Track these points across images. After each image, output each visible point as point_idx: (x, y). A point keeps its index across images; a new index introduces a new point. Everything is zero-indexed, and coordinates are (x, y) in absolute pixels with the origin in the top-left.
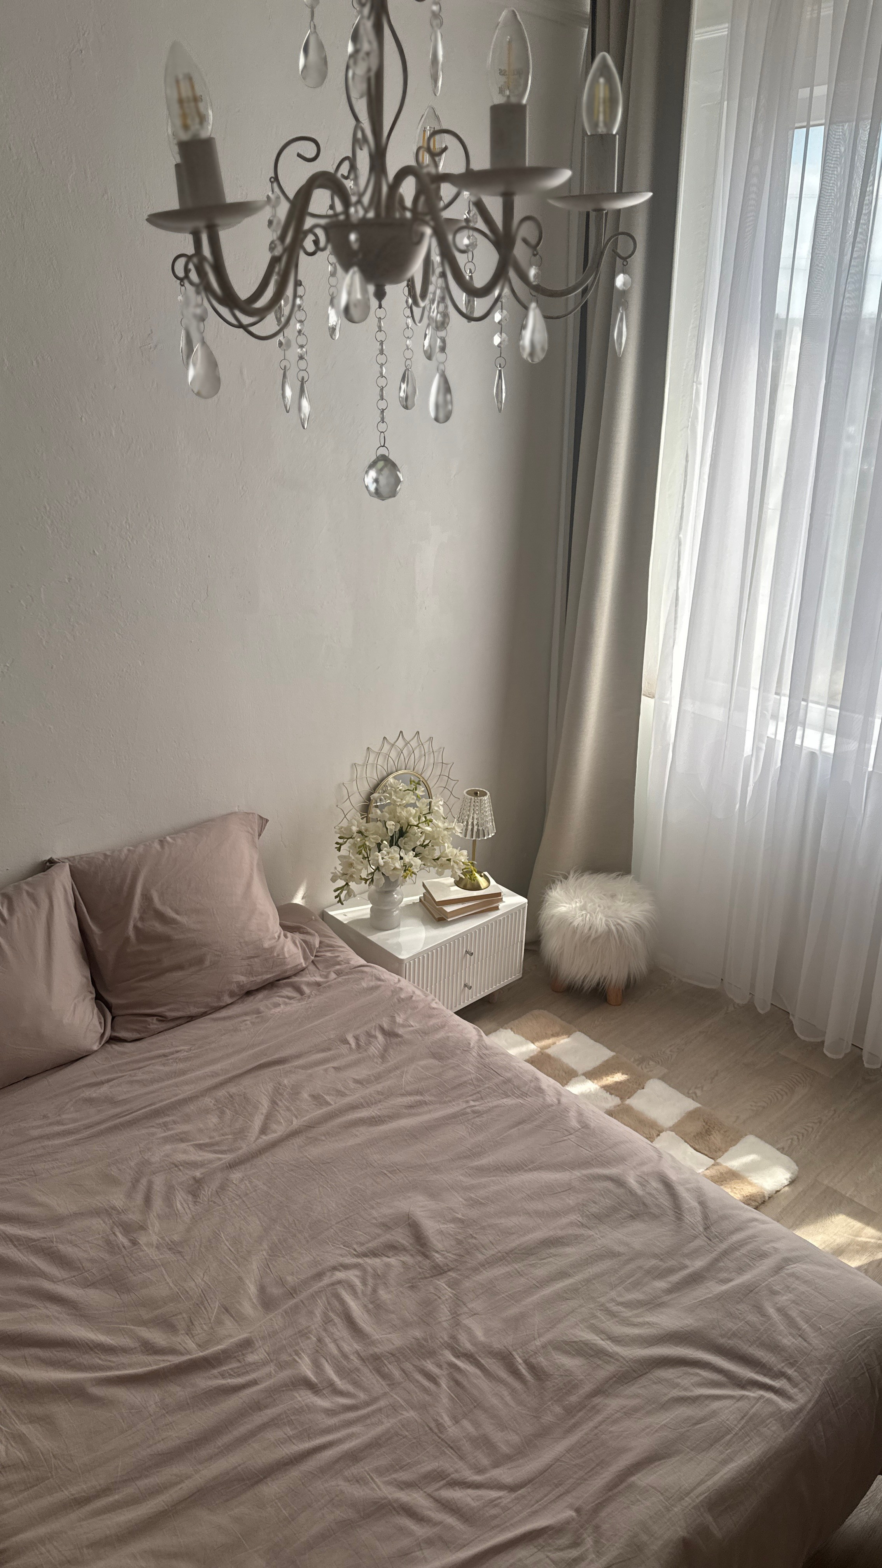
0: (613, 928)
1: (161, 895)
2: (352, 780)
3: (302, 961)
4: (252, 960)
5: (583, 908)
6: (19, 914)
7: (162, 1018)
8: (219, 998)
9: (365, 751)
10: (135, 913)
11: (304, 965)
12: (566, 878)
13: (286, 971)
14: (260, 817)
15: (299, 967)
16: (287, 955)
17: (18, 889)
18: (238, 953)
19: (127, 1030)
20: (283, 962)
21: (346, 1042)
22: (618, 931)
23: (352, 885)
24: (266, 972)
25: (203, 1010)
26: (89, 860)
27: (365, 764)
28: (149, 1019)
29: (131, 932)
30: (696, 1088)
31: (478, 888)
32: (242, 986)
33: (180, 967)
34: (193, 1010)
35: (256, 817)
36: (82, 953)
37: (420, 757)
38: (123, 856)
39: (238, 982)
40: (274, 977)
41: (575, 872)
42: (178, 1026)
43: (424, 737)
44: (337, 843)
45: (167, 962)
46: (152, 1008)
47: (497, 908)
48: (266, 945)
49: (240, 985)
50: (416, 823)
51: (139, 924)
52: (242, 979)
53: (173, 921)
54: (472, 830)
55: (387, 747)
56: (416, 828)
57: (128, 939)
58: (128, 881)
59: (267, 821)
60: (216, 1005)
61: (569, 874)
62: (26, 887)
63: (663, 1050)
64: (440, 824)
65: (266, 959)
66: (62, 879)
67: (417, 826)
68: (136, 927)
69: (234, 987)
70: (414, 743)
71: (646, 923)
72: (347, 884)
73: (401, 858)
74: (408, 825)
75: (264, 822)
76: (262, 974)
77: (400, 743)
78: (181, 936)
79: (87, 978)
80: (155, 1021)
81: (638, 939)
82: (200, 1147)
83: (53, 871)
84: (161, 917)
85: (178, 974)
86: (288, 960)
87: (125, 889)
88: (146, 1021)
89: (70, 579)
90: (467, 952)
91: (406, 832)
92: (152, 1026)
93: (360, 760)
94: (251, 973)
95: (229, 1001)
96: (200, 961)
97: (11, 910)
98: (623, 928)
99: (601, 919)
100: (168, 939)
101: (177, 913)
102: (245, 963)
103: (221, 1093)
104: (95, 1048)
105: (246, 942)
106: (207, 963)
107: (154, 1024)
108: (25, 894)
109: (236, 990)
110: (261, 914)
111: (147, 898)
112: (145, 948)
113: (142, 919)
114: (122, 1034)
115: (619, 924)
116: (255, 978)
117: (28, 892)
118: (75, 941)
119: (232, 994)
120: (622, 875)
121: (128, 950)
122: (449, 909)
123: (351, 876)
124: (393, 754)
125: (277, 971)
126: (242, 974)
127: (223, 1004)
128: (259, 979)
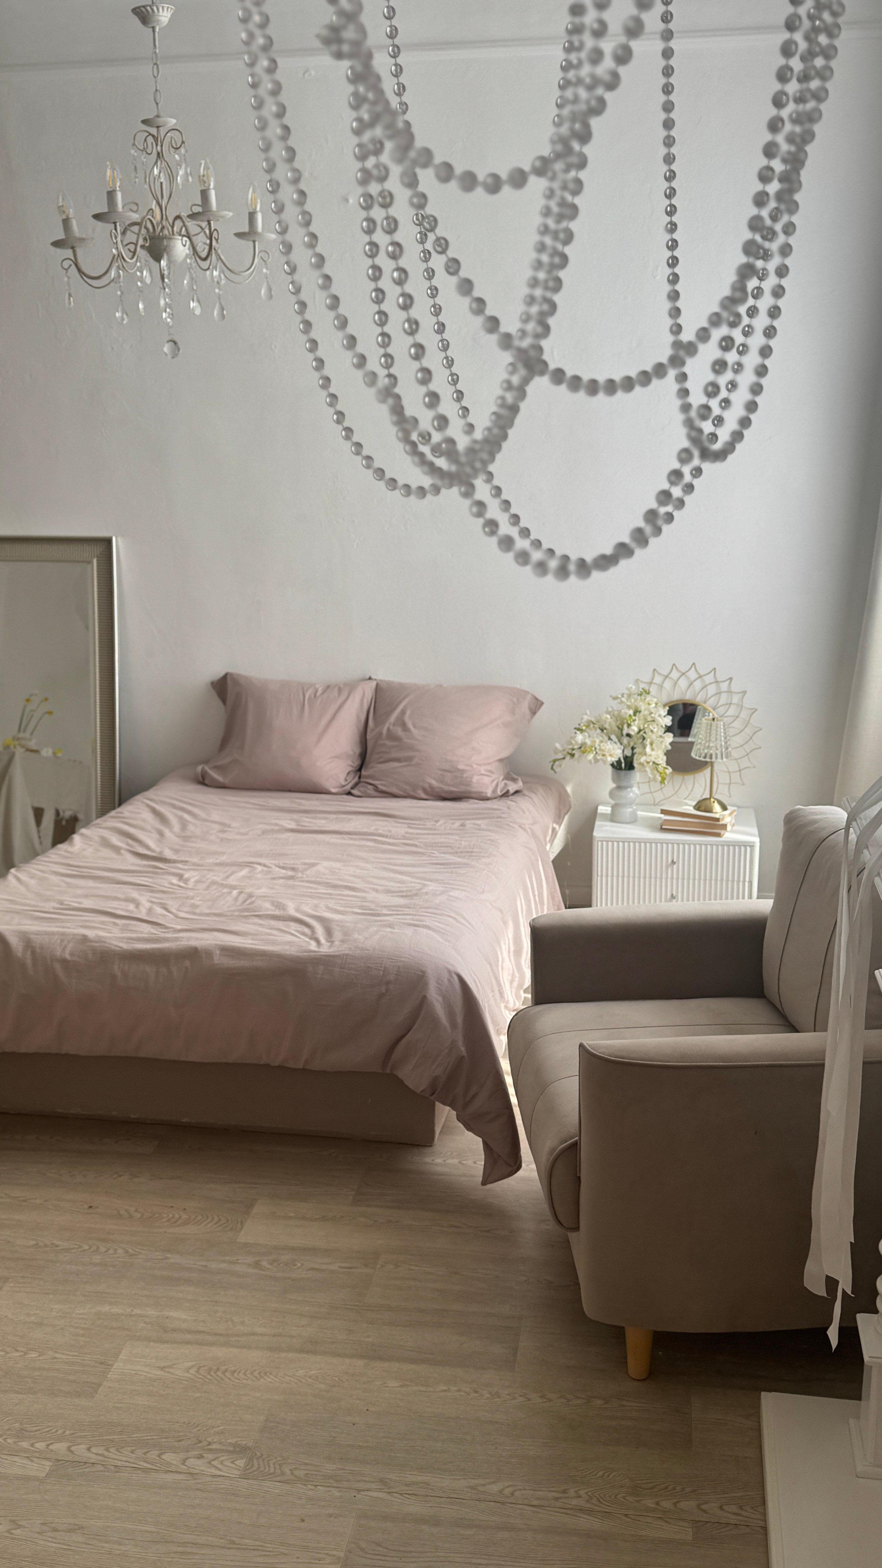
1: (411, 713)
4: (446, 773)
8: (414, 790)
10: (392, 718)
13: (470, 792)
14: (541, 702)
15: (484, 795)
16: (478, 782)
19: (360, 790)
20: (469, 784)
25: (401, 793)
26: (389, 683)
29: (385, 731)
31: (711, 811)
33: (397, 760)
34: (394, 790)
39: (430, 784)
40: (459, 792)
42: (383, 798)
45: (394, 755)
46: (374, 781)
47: (719, 835)
48: (461, 767)
49: (435, 789)
51: (391, 727)
52: (434, 783)
53: (409, 731)
57: (383, 734)
58: (399, 699)
60: (412, 793)
65: (456, 776)
66: (368, 690)
68: (389, 729)
69: (426, 786)
70: (709, 678)
76: (449, 785)
77: (692, 674)
78: (408, 741)
80: (372, 789)
84: (404, 726)
85: (396, 764)
86: (478, 786)
87: (395, 704)
90: (674, 862)
92: (368, 792)
94: (445, 783)
95: (423, 796)
100: (400, 740)
101: (415, 727)
102: (440, 772)
105: (446, 759)
106: (414, 763)
107: (370, 790)
109: (429, 789)
111: (403, 712)
112: (388, 743)
113: (394, 725)
114: (354, 791)
116: (444, 786)
119: (426, 792)
121: (380, 742)
124: (698, 685)
125: (462, 789)
126: (434, 779)
127: (418, 796)
128: (446, 788)
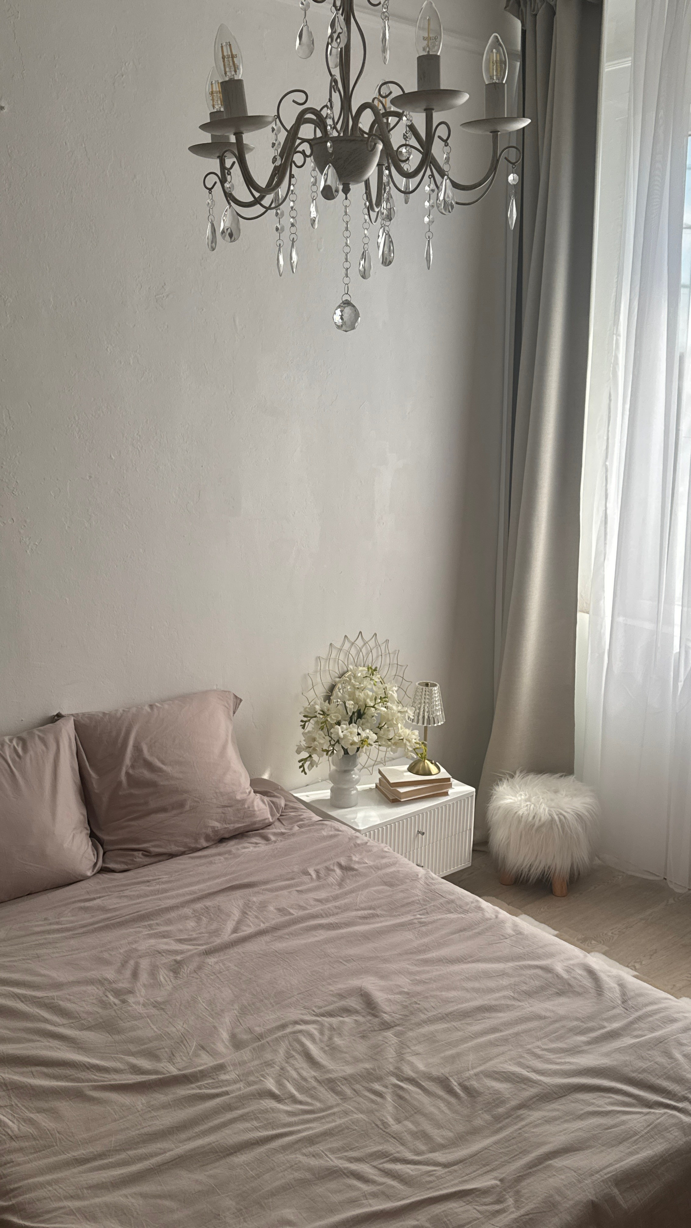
0: (556, 818)
1: (150, 747)
2: (316, 672)
3: (269, 816)
4: (226, 808)
5: (528, 800)
6: (31, 753)
7: (147, 853)
8: (196, 841)
9: (328, 647)
10: (128, 761)
11: (271, 820)
12: (512, 777)
13: (255, 823)
14: (236, 697)
15: (267, 821)
16: (256, 809)
17: (31, 734)
18: (215, 801)
19: (116, 862)
20: (253, 814)
21: (307, 873)
22: (560, 820)
23: (315, 757)
24: (238, 822)
25: (182, 849)
26: (91, 717)
27: (328, 659)
28: (136, 853)
29: (123, 777)
30: (635, 962)
31: (430, 774)
32: (217, 831)
33: (164, 810)
34: (174, 848)
35: (232, 696)
36: (81, 794)
37: (377, 657)
38: (119, 715)
39: (213, 827)
41: (521, 772)
42: (160, 861)
43: (381, 640)
44: (302, 721)
45: (153, 805)
46: (139, 844)
47: (446, 794)
48: (239, 797)
49: (215, 831)
50: (372, 704)
51: (131, 771)
52: (217, 824)
53: (160, 770)
54: (424, 717)
55: (347, 645)
56: (373, 709)
57: (120, 783)
58: (123, 734)
59: (241, 700)
60: (193, 846)
61: (515, 773)
62: (37, 732)
63: (605, 932)
64: (394, 708)
65: (238, 810)
66: (67, 730)
67: (373, 707)
68: (127, 773)
69: (209, 831)
70: (372, 644)
71: (586, 814)
72: (310, 756)
73: (359, 734)
74: (366, 706)
75: (238, 701)
76: (234, 822)
77: (360, 642)
78: (166, 783)
79: (84, 816)
80: (140, 855)
81: (580, 829)
82: (180, 941)
83: (60, 722)
84: (149, 766)
85: (162, 816)
86: (258, 813)
87: (120, 741)
88: (133, 855)
89: (90, 477)
90: (419, 832)
91: (364, 713)
92: (138, 860)
93: (324, 654)
94: (224, 821)
95: (205, 844)
96: (181, 805)
97: (25, 748)
98: (564, 816)
99: (544, 809)
100: (154, 784)
101: (163, 763)
102: (220, 810)
103: (199, 906)
104: (89, 873)
105: (221, 793)
106: (187, 807)
107: (139, 858)
108: (37, 738)
109: (211, 834)
110: (235, 772)
111: (138, 749)
112: (135, 791)
113: (133, 766)
114: (111, 866)
115: (561, 814)
116: (228, 826)
117: (39, 737)
118: (75, 782)
119: (208, 838)
120: (565, 776)
121: (120, 793)
122: (402, 790)
123: (315, 750)
124: (353, 651)
125: (247, 822)
126: (217, 820)
127: (199, 846)
128: (231, 827)
